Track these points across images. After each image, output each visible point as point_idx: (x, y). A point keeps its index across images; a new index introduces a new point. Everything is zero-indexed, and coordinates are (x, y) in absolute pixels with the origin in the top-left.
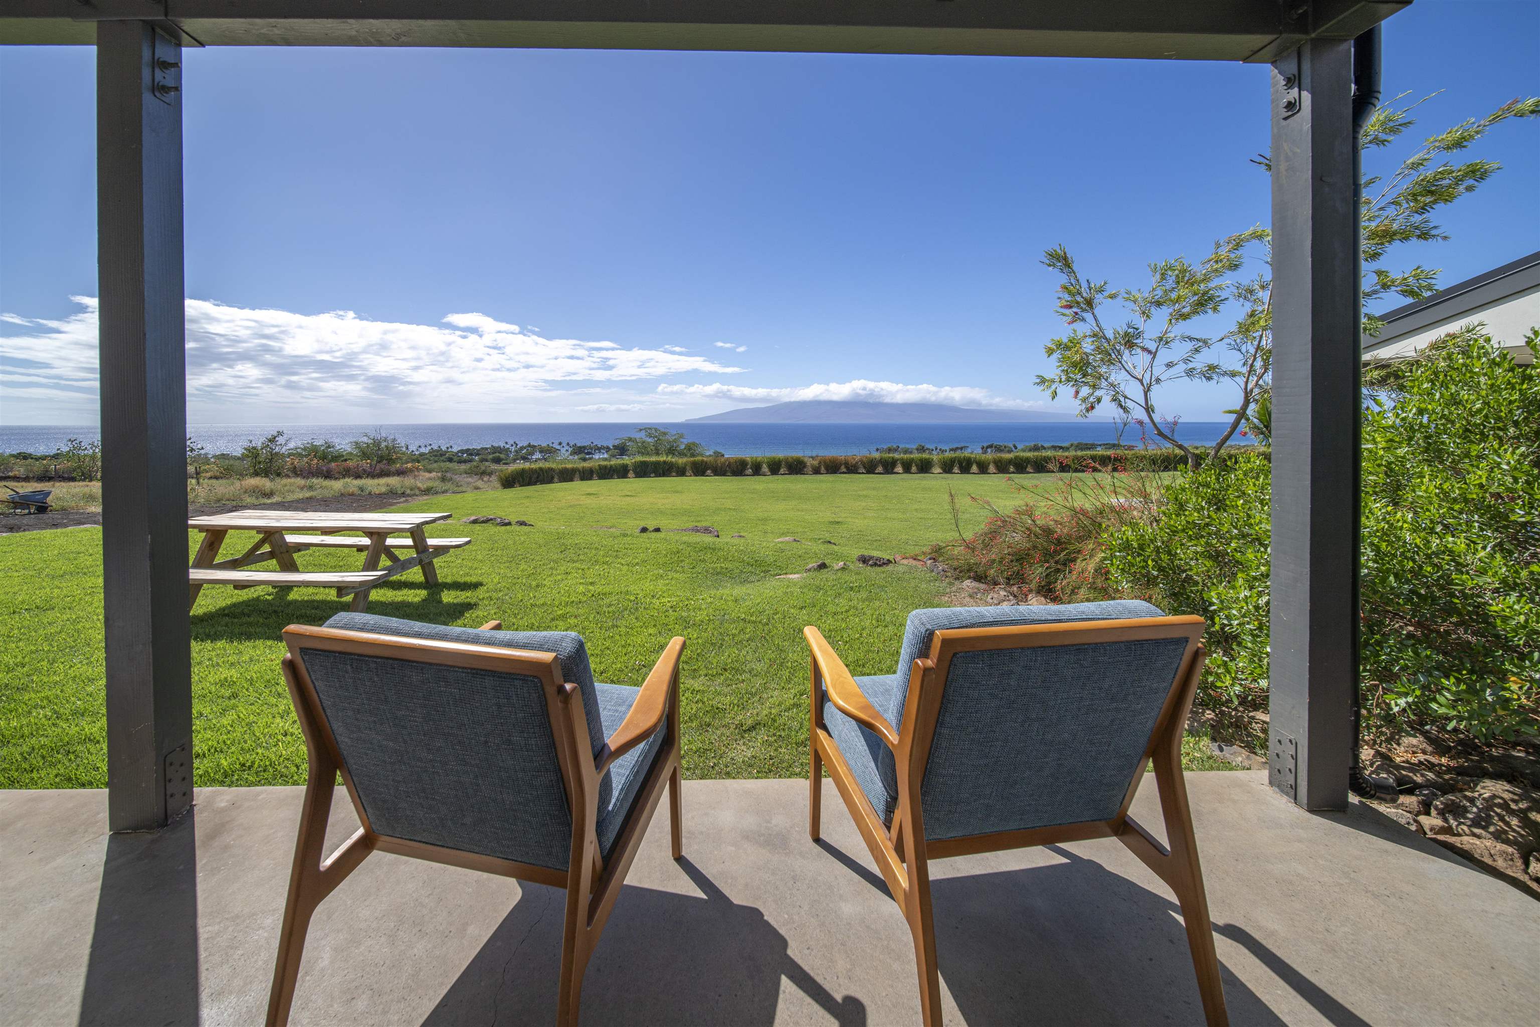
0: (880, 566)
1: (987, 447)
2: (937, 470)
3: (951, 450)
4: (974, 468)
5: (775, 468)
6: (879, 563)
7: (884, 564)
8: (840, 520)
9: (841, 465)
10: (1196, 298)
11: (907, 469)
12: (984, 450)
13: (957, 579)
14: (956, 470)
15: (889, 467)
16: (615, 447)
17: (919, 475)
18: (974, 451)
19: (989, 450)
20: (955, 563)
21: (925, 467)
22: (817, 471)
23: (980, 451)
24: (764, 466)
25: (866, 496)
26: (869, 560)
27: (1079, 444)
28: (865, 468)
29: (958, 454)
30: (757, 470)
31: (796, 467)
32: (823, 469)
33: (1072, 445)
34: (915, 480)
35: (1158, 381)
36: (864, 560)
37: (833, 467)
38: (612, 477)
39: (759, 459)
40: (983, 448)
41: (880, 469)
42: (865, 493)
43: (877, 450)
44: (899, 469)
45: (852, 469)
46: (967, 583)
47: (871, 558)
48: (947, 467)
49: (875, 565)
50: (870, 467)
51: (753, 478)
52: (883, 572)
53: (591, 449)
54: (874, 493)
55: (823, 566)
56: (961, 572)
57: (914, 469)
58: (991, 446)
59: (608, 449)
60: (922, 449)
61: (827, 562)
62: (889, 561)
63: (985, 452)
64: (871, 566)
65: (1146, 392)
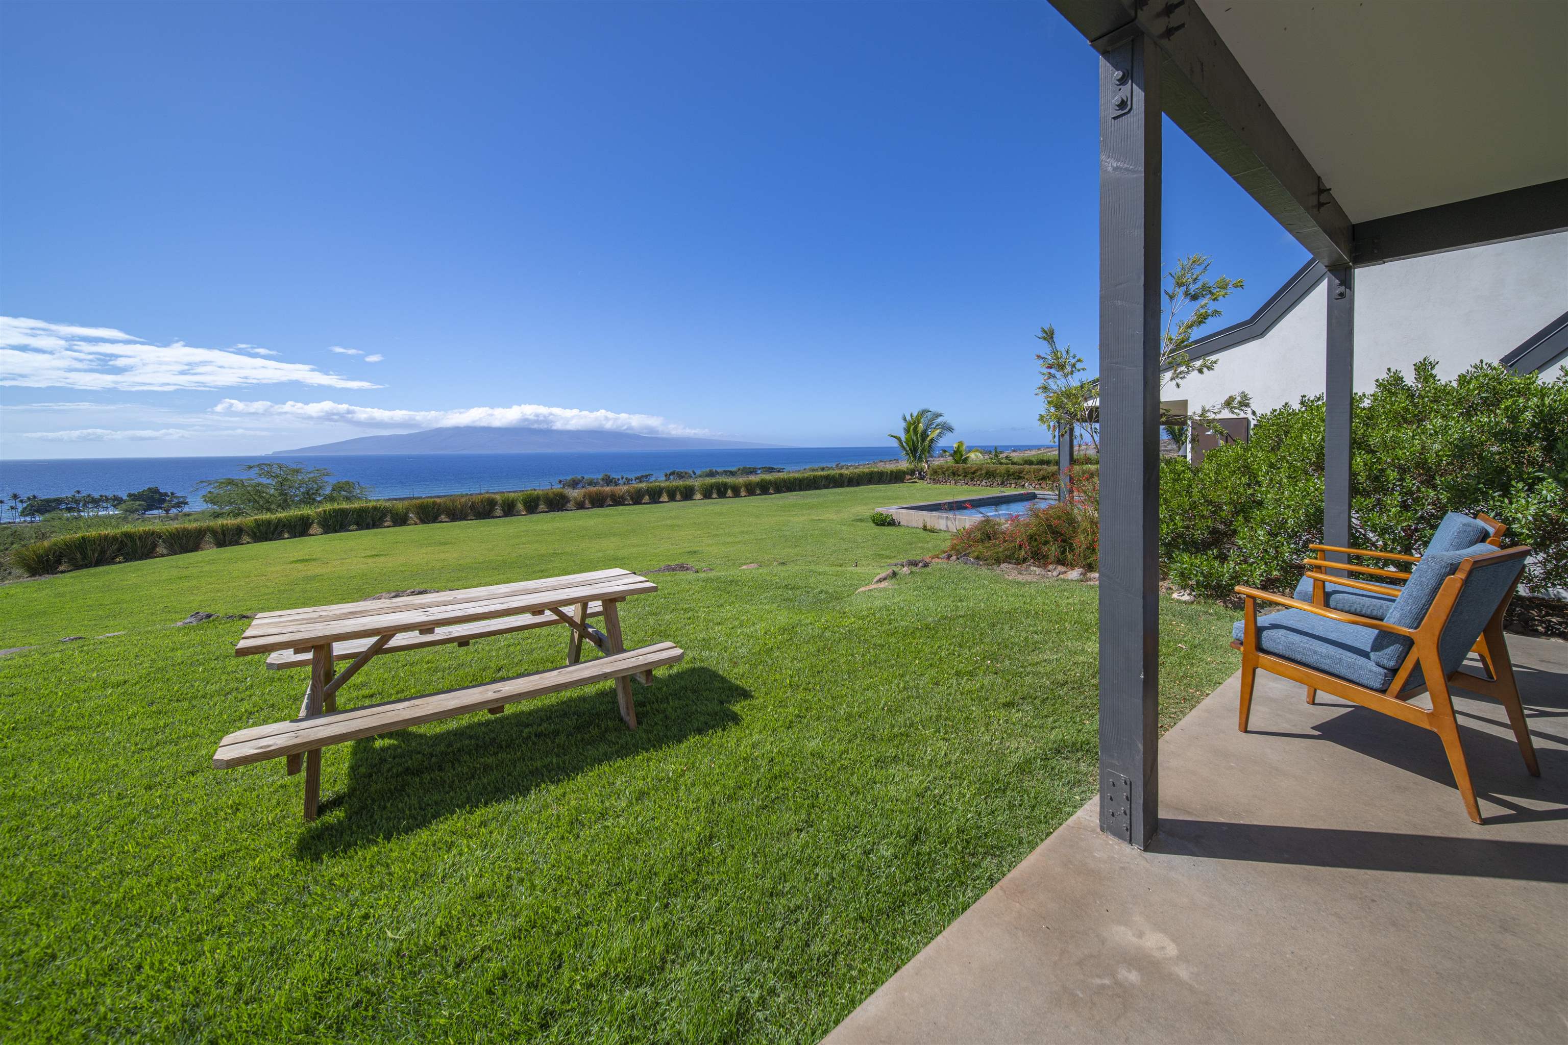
2: (698, 496)
4: (729, 493)
5: (532, 505)
6: (923, 565)
7: (926, 564)
9: (607, 497)
11: (672, 497)
13: (991, 565)
14: (715, 495)
15: (655, 496)
16: (133, 497)
17: (683, 503)
18: (659, 480)
19: (672, 477)
21: (688, 494)
22: (580, 506)
23: (664, 478)
24: (519, 504)
28: (632, 499)
31: (558, 503)
32: (587, 503)
37: (599, 501)
38: (280, 537)
41: (646, 498)
43: (560, 482)
44: (665, 498)
45: (619, 501)
46: (1003, 566)
48: (707, 494)
53: (77, 502)
55: (894, 574)
57: (678, 497)
59: (117, 501)
60: (608, 481)
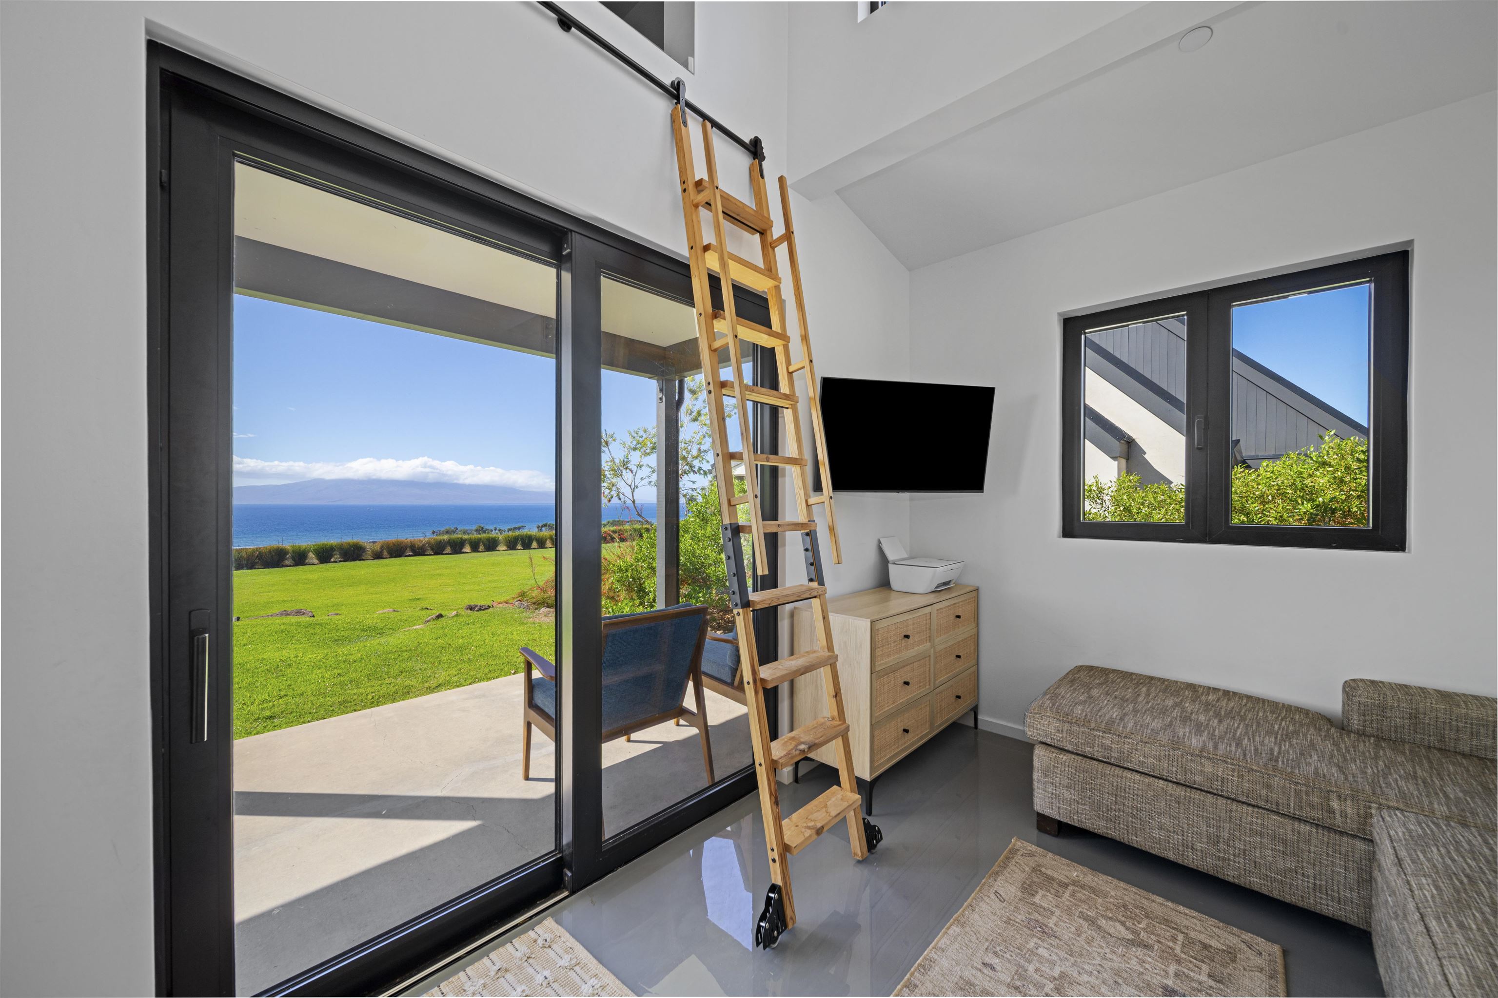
0: (483, 610)
1: (542, 526)
2: (502, 547)
3: (510, 530)
4: (534, 544)
5: (325, 555)
6: (482, 608)
7: (486, 609)
8: (419, 597)
9: (406, 548)
10: (652, 445)
11: (475, 548)
12: (540, 528)
13: (536, 609)
14: (519, 546)
15: (457, 547)
17: (487, 553)
19: (544, 529)
20: (534, 600)
21: (491, 546)
22: (378, 556)
23: (537, 530)
24: (311, 555)
25: (440, 575)
26: (475, 608)
27: (614, 521)
28: (432, 549)
29: (517, 533)
30: (300, 559)
31: (353, 553)
32: (385, 553)
33: (608, 522)
34: (484, 558)
35: (637, 487)
36: (471, 608)
37: (397, 551)
39: (303, 548)
40: (538, 527)
41: (448, 550)
42: (438, 572)
43: (434, 532)
44: (467, 549)
45: (418, 551)
46: (543, 609)
47: (476, 606)
48: (512, 545)
49: (480, 610)
50: (438, 549)
51: (294, 568)
52: (487, 613)
54: (448, 571)
55: (440, 616)
56: (538, 605)
57: (481, 547)
58: (545, 525)
60: (481, 530)
61: (443, 613)
62: (489, 607)
63: (541, 531)
64: (477, 611)
65: (633, 492)
